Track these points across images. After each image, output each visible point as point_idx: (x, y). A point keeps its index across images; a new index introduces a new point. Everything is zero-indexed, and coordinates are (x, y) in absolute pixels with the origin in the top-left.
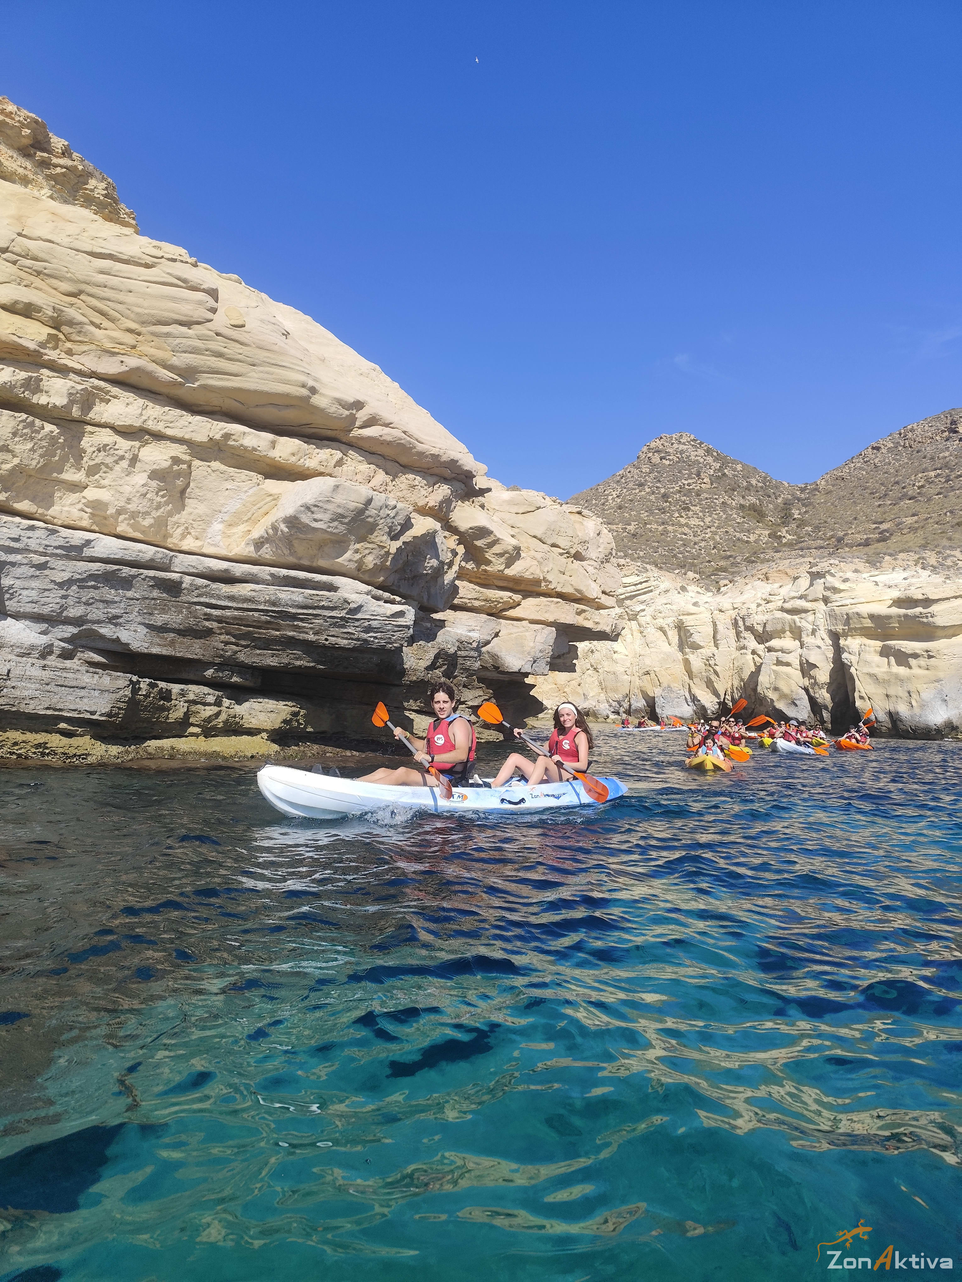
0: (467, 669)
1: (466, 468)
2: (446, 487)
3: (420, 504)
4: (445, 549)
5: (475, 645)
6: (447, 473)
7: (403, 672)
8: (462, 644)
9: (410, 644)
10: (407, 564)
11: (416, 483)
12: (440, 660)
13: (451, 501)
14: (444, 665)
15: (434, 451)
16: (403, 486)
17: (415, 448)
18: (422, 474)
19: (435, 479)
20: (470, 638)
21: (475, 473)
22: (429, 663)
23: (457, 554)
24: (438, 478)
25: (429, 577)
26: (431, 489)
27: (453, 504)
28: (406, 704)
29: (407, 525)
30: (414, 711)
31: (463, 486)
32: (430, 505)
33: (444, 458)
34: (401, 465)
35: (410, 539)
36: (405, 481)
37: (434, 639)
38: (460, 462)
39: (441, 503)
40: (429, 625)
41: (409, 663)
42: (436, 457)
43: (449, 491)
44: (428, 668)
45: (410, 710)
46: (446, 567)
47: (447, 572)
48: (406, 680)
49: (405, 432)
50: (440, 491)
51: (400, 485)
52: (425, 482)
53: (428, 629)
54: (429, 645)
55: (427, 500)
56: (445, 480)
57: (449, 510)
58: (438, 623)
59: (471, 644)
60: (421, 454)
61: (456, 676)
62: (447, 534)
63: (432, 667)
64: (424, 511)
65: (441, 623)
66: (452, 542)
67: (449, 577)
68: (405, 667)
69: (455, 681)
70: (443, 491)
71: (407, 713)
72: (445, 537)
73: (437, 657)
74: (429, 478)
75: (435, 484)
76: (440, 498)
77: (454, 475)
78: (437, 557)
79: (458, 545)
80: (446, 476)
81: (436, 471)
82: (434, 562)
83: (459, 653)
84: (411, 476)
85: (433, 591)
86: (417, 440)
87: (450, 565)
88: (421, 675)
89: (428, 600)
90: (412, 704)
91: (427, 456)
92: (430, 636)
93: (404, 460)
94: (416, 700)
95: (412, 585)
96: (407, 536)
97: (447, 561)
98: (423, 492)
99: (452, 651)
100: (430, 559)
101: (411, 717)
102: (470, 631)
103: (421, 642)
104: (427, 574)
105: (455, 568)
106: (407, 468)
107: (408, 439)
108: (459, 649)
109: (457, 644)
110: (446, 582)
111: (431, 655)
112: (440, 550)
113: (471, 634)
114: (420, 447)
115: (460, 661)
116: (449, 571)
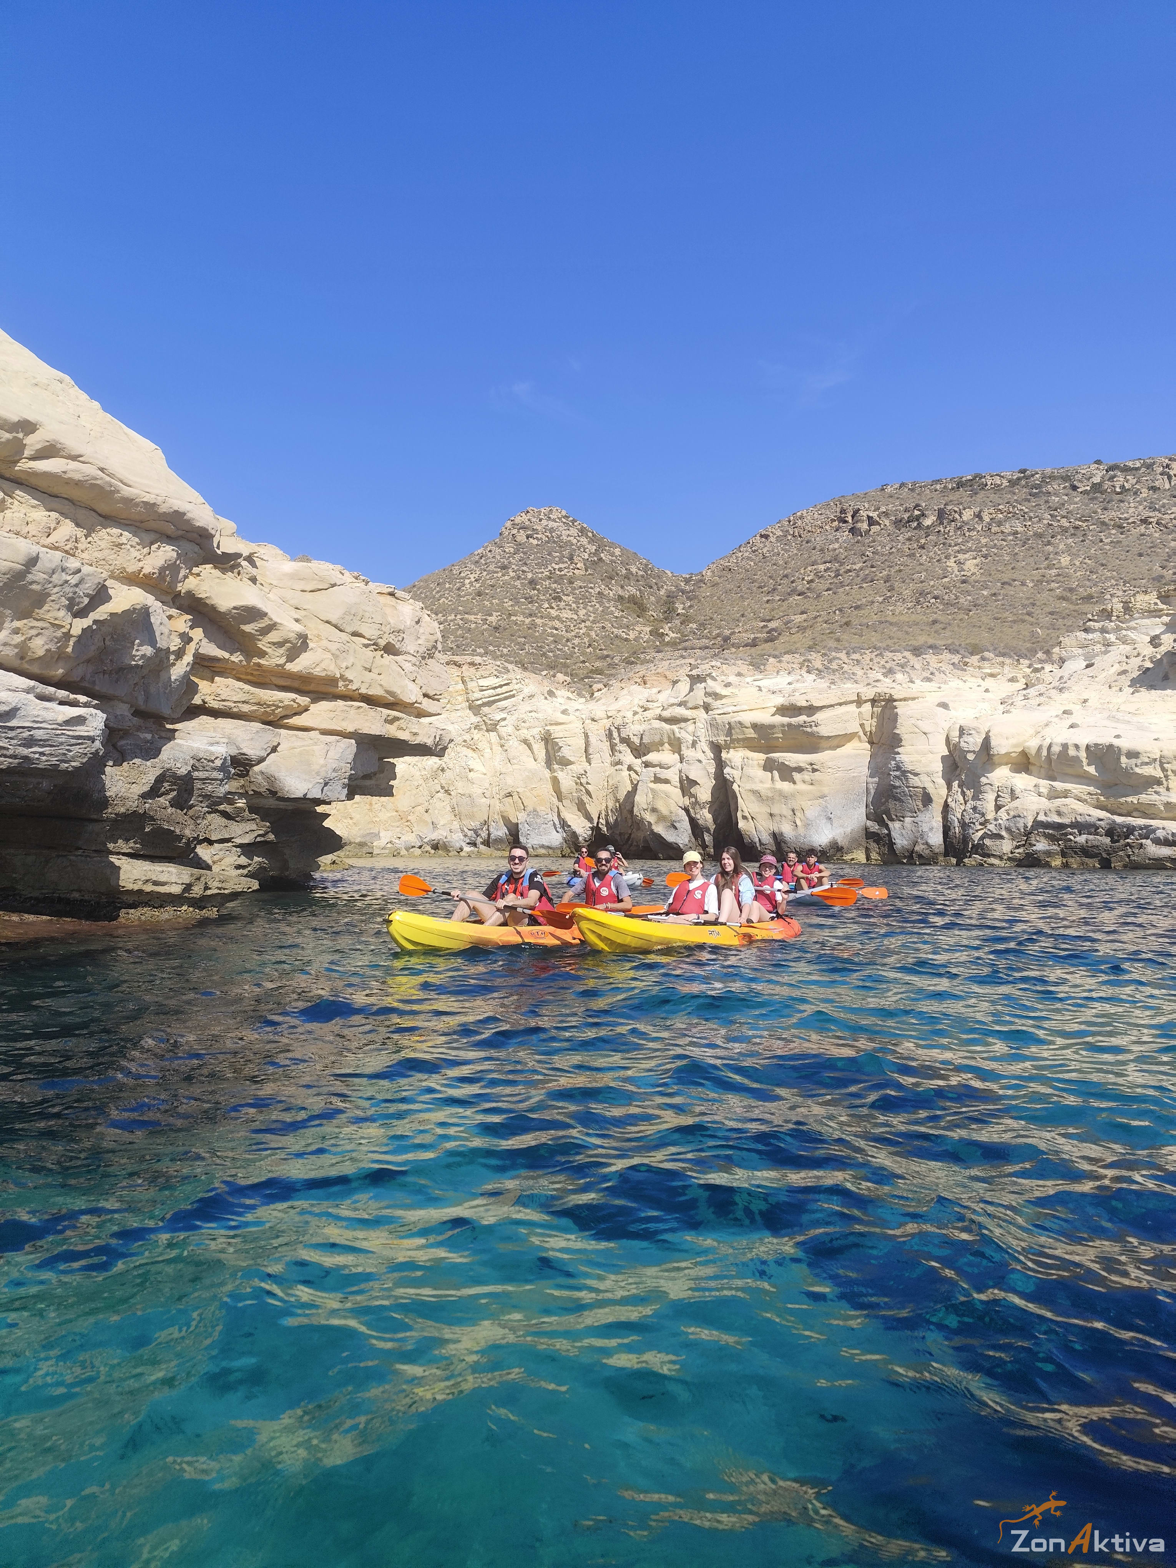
0: (207, 797)
1: (198, 524)
2: (169, 548)
3: (130, 569)
4: (166, 631)
5: (218, 763)
6: (170, 529)
7: (105, 802)
8: (198, 762)
9: (118, 763)
10: (104, 651)
11: (123, 540)
12: (166, 784)
13: (178, 569)
14: (174, 790)
15: (148, 498)
16: (103, 544)
17: (118, 492)
18: (133, 529)
19: (153, 536)
20: (212, 753)
21: (213, 532)
22: (146, 788)
23: (191, 640)
24: (158, 536)
25: (145, 672)
26: (146, 550)
27: (183, 573)
28: (111, 846)
29: (101, 595)
30: (124, 854)
31: (197, 548)
32: (146, 570)
33: (163, 509)
34: (100, 515)
35: (105, 616)
36: (106, 537)
37: (156, 753)
38: (189, 516)
39: (162, 569)
40: (149, 736)
41: (114, 789)
42: (150, 506)
43: (175, 554)
44: (144, 796)
45: (118, 853)
46: (172, 657)
47: (174, 664)
48: (109, 813)
49: (102, 470)
50: (160, 553)
51: (99, 542)
52: (137, 540)
53: (148, 742)
54: (148, 763)
55: (141, 564)
56: (169, 539)
57: (175, 580)
58: (163, 734)
59: (212, 761)
60: (129, 501)
61: (192, 806)
62: (174, 612)
63: (154, 792)
64: (133, 579)
65: (169, 735)
66: (182, 623)
67: (178, 670)
68: (108, 794)
69: (191, 812)
70: (165, 553)
71: (113, 859)
72: (170, 617)
73: (160, 780)
74: (143, 535)
75: (152, 543)
76: (160, 562)
77: (180, 533)
78: (153, 642)
79: (192, 628)
80: (169, 533)
81: (153, 525)
82: (148, 650)
83: (196, 774)
84: (116, 531)
85: (152, 690)
86: (121, 481)
87: (180, 654)
88: (133, 805)
89: (146, 701)
90: (122, 845)
91: (137, 505)
92: (151, 752)
93: (103, 508)
94: (127, 840)
95: (117, 681)
96: (102, 612)
97: (172, 649)
98: (134, 553)
99: (183, 771)
100: (140, 645)
101: (117, 863)
102: (212, 744)
103: (137, 761)
104: (137, 666)
105: (188, 658)
106: (109, 519)
107: (108, 479)
108: (194, 768)
109: (192, 762)
110: (173, 678)
111: (151, 778)
112: (157, 634)
113: (213, 749)
114: (126, 491)
115: (198, 785)
116: (178, 663)
